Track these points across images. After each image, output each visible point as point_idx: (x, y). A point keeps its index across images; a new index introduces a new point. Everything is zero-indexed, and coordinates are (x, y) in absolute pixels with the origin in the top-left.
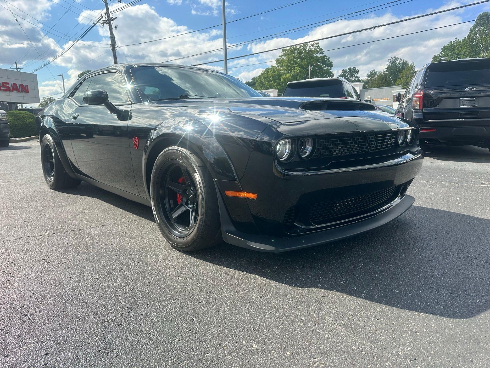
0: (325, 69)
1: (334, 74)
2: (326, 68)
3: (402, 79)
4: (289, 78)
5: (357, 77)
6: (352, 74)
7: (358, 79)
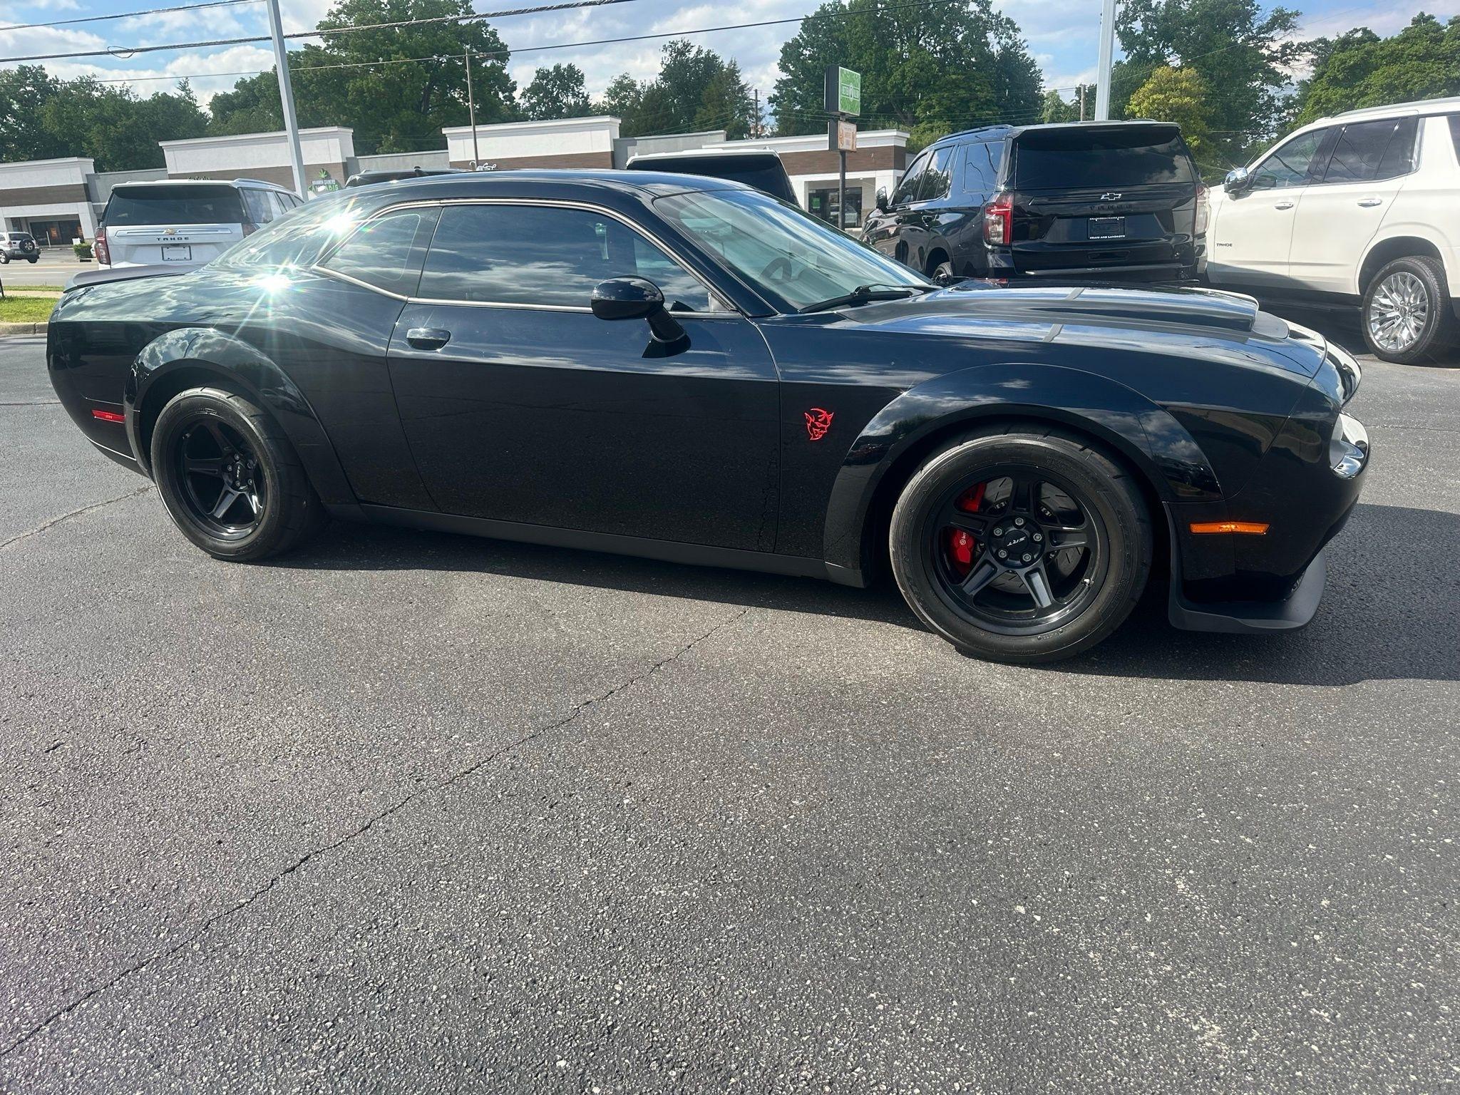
0: (488, 66)
1: (515, 83)
2: (488, 64)
3: (709, 107)
4: (376, 91)
5: (581, 96)
6: (565, 84)
7: (583, 102)
